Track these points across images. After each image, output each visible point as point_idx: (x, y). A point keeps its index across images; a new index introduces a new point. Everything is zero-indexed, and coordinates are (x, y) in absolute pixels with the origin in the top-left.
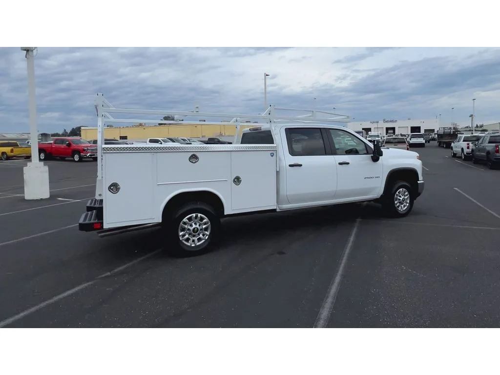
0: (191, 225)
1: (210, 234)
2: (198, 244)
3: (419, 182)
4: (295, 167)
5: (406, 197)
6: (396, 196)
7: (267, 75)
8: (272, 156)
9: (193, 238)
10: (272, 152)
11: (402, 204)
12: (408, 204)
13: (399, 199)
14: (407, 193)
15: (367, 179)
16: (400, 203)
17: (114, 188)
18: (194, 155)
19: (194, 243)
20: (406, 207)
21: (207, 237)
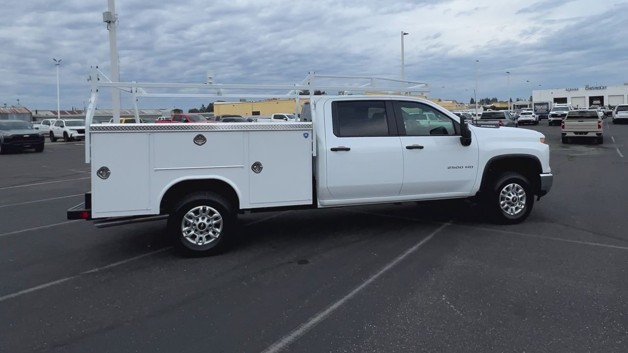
0: (198, 220)
1: (222, 231)
2: (206, 243)
3: (542, 175)
4: (339, 152)
5: (520, 196)
6: (501, 194)
7: (405, 34)
8: (306, 137)
9: (201, 236)
10: (307, 132)
11: (513, 205)
12: (523, 207)
13: (508, 199)
14: (520, 191)
15: (451, 170)
16: (509, 203)
17: (104, 172)
18: (200, 135)
19: (202, 241)
20: (520, 210)
21: (218, 235)
